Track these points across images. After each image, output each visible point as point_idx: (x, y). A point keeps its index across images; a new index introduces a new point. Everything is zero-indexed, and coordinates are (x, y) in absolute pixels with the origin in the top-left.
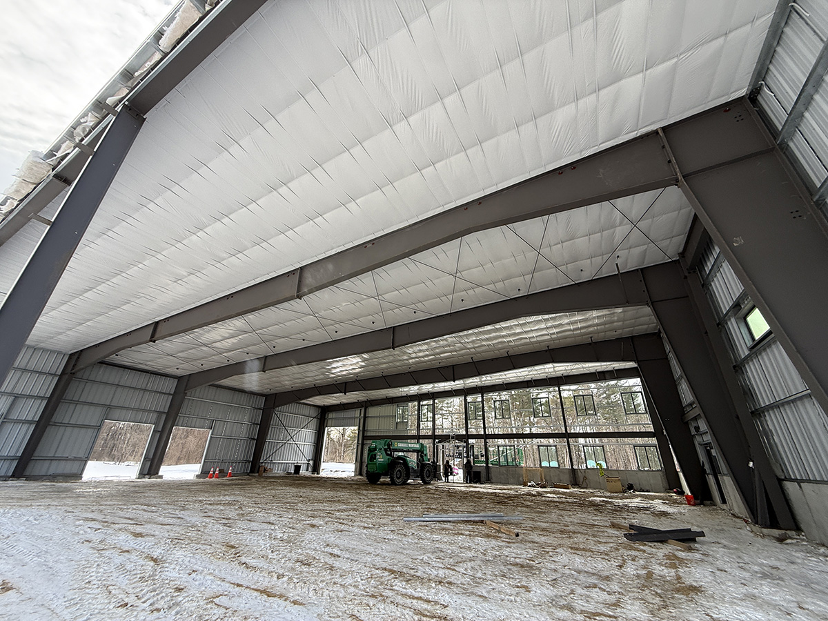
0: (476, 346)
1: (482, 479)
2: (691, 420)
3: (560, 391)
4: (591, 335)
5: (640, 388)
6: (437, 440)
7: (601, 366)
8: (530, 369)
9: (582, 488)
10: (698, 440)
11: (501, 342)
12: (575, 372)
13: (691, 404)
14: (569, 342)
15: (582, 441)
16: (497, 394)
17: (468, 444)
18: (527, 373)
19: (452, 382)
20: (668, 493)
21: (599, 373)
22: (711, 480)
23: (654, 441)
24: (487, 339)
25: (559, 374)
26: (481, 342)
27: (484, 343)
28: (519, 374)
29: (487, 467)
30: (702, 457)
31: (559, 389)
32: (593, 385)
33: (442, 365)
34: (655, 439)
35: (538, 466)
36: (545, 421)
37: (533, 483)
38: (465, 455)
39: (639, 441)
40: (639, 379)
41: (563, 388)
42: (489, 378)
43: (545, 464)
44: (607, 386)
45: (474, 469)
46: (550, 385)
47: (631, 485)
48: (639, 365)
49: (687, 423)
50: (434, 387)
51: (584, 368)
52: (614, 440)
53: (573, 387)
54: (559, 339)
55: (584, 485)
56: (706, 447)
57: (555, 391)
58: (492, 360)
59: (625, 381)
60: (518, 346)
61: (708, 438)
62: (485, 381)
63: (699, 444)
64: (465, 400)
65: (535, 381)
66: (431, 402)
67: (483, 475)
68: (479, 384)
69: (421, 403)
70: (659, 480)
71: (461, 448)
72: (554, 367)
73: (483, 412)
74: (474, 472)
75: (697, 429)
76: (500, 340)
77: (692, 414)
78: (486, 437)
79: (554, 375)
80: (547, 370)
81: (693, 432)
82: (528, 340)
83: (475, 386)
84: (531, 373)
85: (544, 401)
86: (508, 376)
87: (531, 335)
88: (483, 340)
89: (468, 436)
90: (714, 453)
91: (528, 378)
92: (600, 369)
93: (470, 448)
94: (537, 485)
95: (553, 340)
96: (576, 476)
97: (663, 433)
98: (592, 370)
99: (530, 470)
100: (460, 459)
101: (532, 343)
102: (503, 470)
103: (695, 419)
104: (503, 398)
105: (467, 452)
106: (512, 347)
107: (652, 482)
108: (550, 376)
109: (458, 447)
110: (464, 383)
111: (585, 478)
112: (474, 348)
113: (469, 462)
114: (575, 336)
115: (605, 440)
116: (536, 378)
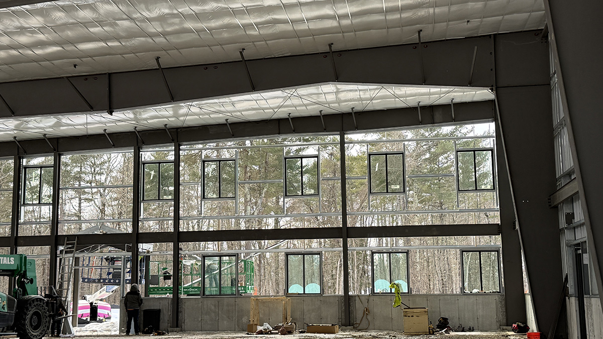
0: (169, 29)
1: (163, 324)
2: (563, 202)
3: (342, 143)
4: (418, 27)
5: (490, 143)
6: (61, 248)
7: (430, 94)
8: (288, 92)
9: (359, 330)
10: (567, 237)
11: (228, 27)
12: (378, 105)
13: (569, 174)
14: (374, 37)
15: (373, 242)
16: (213, 145)
17: (136, 252)
18: (279, 102)
19: (106, 115)
20: (503, 330)
21: (424, 108)
22: (572, 304)
23: (496, 241)
24: (198, 17)
25: (345, 107)
26: (181, 23)
27: (189, 25)
28: (263, 104)
29: (176, 301)
30: (568, 267)
31: (342, 139)
32: (409, 134)
33: (82, 70)
34: (499, 238)
35: (281, 293)
36: (308, 204)
37: (267, 326)
38: (128, 277)
39: (472, 241)
40: (492, 125)
41: (350, 136)
42: (195, 110)
43: (295, 289)
44: (437, 135)
45: (146, 306)
46: (325, 130)
47: (445, 320)
48: (497, 95)
49: (556, 207)
50: (58, 124)
51: (396, 96)
52: (430, 240)
53: (372, 136)
54: (354, 29)
55: (364, 324)
56: (576, 250)
57: (333, 143)
58: (206, 66)
59: (469, 127)
60: (265, 38)
61: (582, 235)
62: (187, 115)
63: (567, 245)
64: (137, 157)
65: (295, 119)
66: (49, 160)
67: (166, 317)
68: (173, 122)
69: (24, 162)
70: (493, 310)
71: (119, 264)
72: (338, 92)
73: (177, 184)
74: (145, 311)
75: (570, 217)
76: (227, 20)
77: (567, 192)
78: (178, 237)
79: (335, 108)
80: (322, 99)
81: (563, 223)
82: (289, 27)
83: (161, 126)
84: (288, 102)
85: (308, 163)
86: (239, 106)
87: (296, 15)
88: (187, 17)
89: (138, 237)
90: (586, 259)
91: (282, 113)
92: (426, 101)
93: (139, 263)
94: (276, 328)
95: (342, 30)
96: (351, 308)
97: (515, 226)
98: (412, 102)
99: (263, 302)
100: (116, 287)
101: (297, 34)
102: (209, 303)
103: (571, 200)
104: (226, 155)
105: (134, 271)
106: (254, 40)
107: (480, 312)
108: (327, 110)
109: (112, 260)
110: (136, 119)
111: (367, 311)
112: (164, 34)
113: (134, 291)
114: (388, 26)
115: (415, 241)
116: (297, 114)
